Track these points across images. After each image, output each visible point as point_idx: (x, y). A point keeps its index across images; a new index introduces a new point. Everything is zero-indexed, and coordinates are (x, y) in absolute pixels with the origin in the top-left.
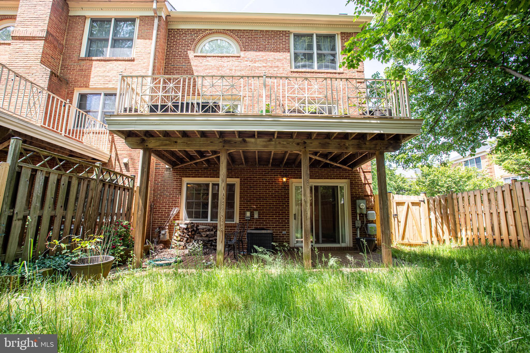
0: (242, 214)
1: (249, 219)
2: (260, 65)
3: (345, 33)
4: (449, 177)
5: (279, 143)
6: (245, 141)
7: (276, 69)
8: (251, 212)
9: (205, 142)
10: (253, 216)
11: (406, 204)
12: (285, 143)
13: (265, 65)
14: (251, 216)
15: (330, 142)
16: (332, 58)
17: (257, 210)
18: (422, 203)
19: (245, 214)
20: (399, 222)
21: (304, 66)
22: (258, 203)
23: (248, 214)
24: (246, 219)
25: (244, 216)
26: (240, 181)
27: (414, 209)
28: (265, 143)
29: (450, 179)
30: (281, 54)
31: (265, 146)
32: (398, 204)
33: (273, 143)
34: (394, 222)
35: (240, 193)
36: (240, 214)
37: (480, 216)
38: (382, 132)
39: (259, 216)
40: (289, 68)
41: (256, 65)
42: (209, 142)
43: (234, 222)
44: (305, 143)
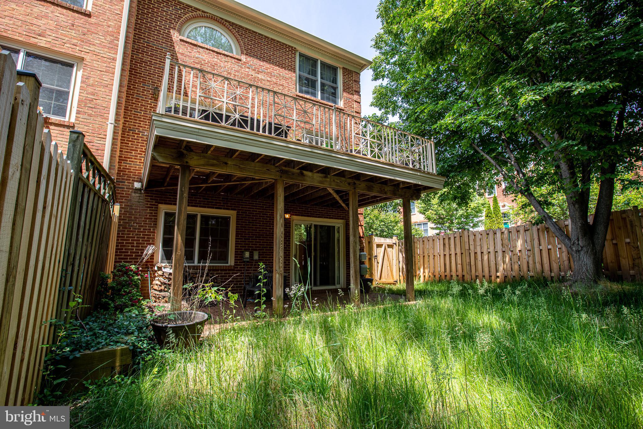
0: (239, 255)
1: (248, 260)
2: (263, 78)
3: (346, 69)
4: (382, 221)
5: (334, 181)
6: (302, 174)
7: (281, 87)
8: (250, 252)
9: (260, 169)
10: (253, 257)
11: (384, 246)
12: (338, 181)
13: (269, 79)
14: (250, 257)
15: (374, 186)
16: (333, 91)
17: (256, 250)
18: (395, 245)
19: (242, 254)
20: (378, 263)
21: (307, 93)
22: (258, 242)
23: (247, 254)
24: (245, 260)
25: (242, 257)
26: (237, 215)
27: (389, 250)
28: (321, 179)
29: (383, 223)
30: (287, 72)
31: (321, 182)
32: (379, 246)
33: (328, 180)
34: (375, 264)
35: (237, 229)
36: (235, 254)
37: (436, 257)
38: (420, 183)
39: (259, 257)
40: (294, 90)
41: (260, 76)
42: (265, 169)
43: (229, 264)
44: (355, 183)
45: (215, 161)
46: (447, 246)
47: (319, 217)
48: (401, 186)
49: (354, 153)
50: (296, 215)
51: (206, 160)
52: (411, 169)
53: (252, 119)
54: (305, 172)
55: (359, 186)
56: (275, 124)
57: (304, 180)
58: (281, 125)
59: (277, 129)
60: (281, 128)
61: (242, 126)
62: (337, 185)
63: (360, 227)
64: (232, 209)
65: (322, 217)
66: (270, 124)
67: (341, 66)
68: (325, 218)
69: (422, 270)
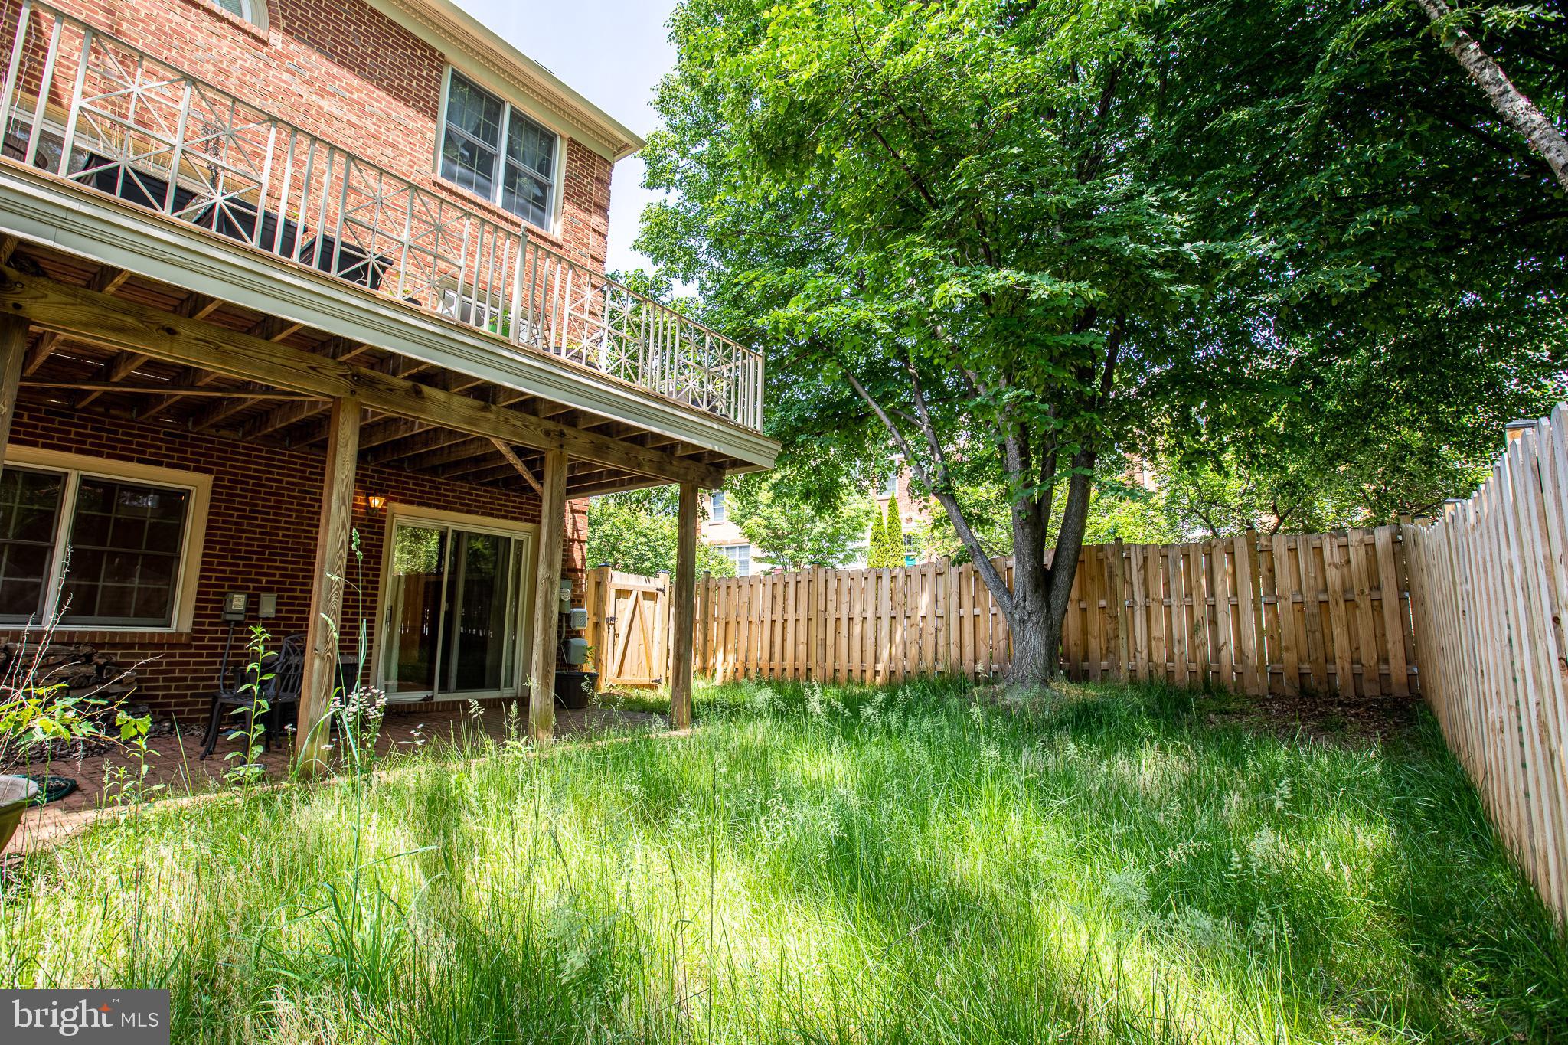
0: (209, 601)
1: (241, 618)
2: (336, 112)
3: (579, 144)
4: (641, 534)
5: (507, 420)
6: (418, 393)
7: (389, 151)
8: (249, 596)
9: (289, 363)
10: (257, 610)
11: (634, 595)
12: (519, 424)
13: (354, 119)
14: (248, 610)
15: (612, 445)
16: (539, 193)
17: (269, 590)
18: (660, 594)
19: (221, 600)
20: (616, 635)
21: (468, 182)
22: (277, 568)
23: (239, 602)
24: (229, 617)
25: (221, 609)
26: (214, 486)
27: (647, 604)
28: (471, 412)
29: (644, 540)
30: (411, 112)
31: (470, 421)
32: (621, 593)
33: (492, 416)
35: (208, 528)
36: (198, 600)
37: (753, 626)
38: (721, 450)
39: (278, 611)
40: (428, 168)
41: (326, 104)
42: (304, 365)
43: (173, 629)
44: (562, 434)
45: (130, 320)
46: (780, 600)
47: (468, 512)
48: (679, 452)
49: (563, 357)
50: (402, 501)
51: (96, 310)
52: (704, 415)
53: (269, 218)
54: (426, 389)
55: (574, 441)
56: (343, 244)
57: (423, 411)
58: (362, 251)
59: (347, 259)
60: (362, 259)
61: (232, 231)
62: (514, 434)
63: (576, 545)
64: (197, 469)
65: (476, 513)
66: (328, 243)
67: (567, 135)
68: (483, 514)
69: (720, 655)
